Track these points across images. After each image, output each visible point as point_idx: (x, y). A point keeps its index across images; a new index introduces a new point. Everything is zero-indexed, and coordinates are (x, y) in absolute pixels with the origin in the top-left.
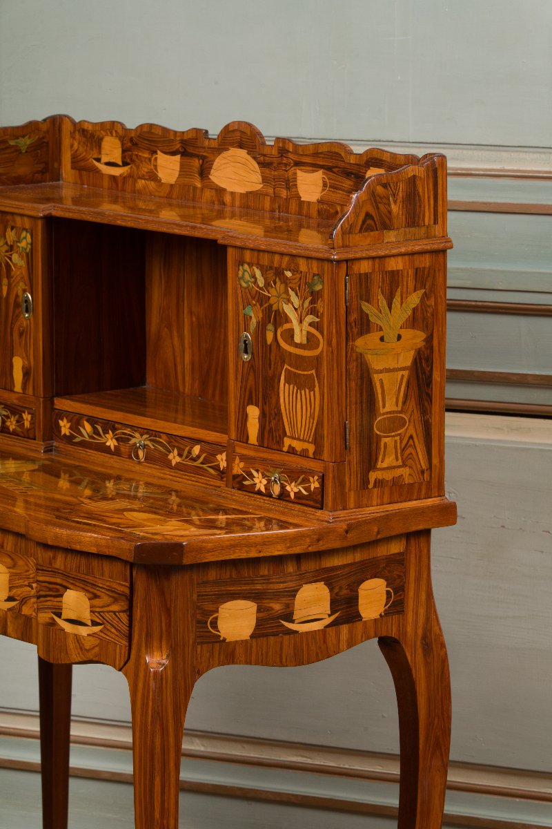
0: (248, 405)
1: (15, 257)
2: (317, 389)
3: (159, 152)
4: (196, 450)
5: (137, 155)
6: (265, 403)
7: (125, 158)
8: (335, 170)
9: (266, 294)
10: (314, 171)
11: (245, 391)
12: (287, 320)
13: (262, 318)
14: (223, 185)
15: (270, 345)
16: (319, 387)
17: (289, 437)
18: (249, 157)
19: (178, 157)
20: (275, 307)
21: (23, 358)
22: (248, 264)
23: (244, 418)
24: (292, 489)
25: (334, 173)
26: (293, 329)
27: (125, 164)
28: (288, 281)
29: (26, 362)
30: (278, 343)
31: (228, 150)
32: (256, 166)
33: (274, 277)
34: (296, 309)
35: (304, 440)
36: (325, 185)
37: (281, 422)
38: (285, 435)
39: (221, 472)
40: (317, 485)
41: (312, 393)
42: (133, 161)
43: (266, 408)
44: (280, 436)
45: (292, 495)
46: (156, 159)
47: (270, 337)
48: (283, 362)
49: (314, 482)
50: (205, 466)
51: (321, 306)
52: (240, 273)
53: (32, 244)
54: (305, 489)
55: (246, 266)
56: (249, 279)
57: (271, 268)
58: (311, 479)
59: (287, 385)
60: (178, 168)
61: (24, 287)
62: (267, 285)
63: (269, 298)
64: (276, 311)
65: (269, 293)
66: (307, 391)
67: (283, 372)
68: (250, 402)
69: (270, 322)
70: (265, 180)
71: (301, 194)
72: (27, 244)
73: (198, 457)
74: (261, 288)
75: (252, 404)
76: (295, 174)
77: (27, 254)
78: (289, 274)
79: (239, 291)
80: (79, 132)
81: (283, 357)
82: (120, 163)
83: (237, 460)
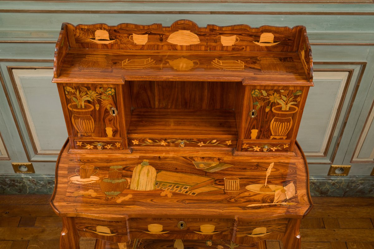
0: (252, 129)
1: (103, 97)
2: (291, 122)
3: (133, 34)
4: (214, 141)
5: (119, 36)
6: (262, 128)
7: (111, 37)
8: (243, 35)
9: (268, 98)
10: (231, 36)
11: (251, 126)
12: (279, 104)
13: (264, 105)
14: (176, 43)
15: (268, 112)
16: (293, 121)
17: (273, 136)
18: (192, 33)
19: (147, 35)
20: (271, 102)
21: (112, 127)
22: (258, 90)
23: (250, 133)
24: (274, 149)
25: (243, 36)
26: (282, 107)
27: (111, 39)
28: (281, 93)
29: (115, 129)
30: (272, 111)
31: (178, 31)
32: (196, 36)
33: (274, 92)
34: (284, 101)
35: (281, 136)
36: (237, 40)
37: (270, 132)
38: (272, 135)
39: (228, 146)
40: (287, 146)
41: (288, 124)
42: (116, 38)
43: (263, 130)
44: (268, 136)
45: (274, 150)
46: (132, 37)
47: (267, 110)
48: (274, 116)
49: (286, 146)
50: (219, 145)
51: (299, 99)
52: (253, 93)
53: (115, 92)
54: (281, 148)
55: (257, 90)
56: (258, 94)
57: (273, 90)
58: (284, 145)
59: (275, 123)
60: (147, 39)
61: (111, 106)
62: (268, 95)
63: (269, 99)
64: (272, 103)
65: (269, 97)
66: (286, 123)
67: (274, 119)
68: (254, 128)
69: (268, 105)
70: (201, 40)
71: (223, 44)
72: (112, 92)
73: (215, 143)
74: (265, 96)
75: (255, 129)
76: (221, 37)
77: (113, 96)
78: (282, 91)
79: (251, 98)
80: (79, 29)
81: (274, 115)
82: (109, 39)
83: (245, 144)
